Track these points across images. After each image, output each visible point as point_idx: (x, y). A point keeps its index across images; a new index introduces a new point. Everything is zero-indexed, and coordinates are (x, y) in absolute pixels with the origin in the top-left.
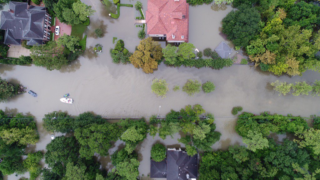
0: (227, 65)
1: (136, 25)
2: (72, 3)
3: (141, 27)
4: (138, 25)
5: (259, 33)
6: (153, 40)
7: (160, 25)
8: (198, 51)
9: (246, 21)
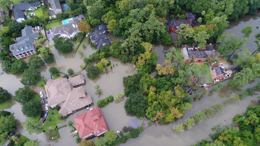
0: (140, 131)
1: (73, 136)
2: (24, 144)
3: (76, 135)
4: (74, 135)
5: (148, 104)
6: (86, 140)
7: (87, 129)
8: (119, 132)
9: (136, 102)
